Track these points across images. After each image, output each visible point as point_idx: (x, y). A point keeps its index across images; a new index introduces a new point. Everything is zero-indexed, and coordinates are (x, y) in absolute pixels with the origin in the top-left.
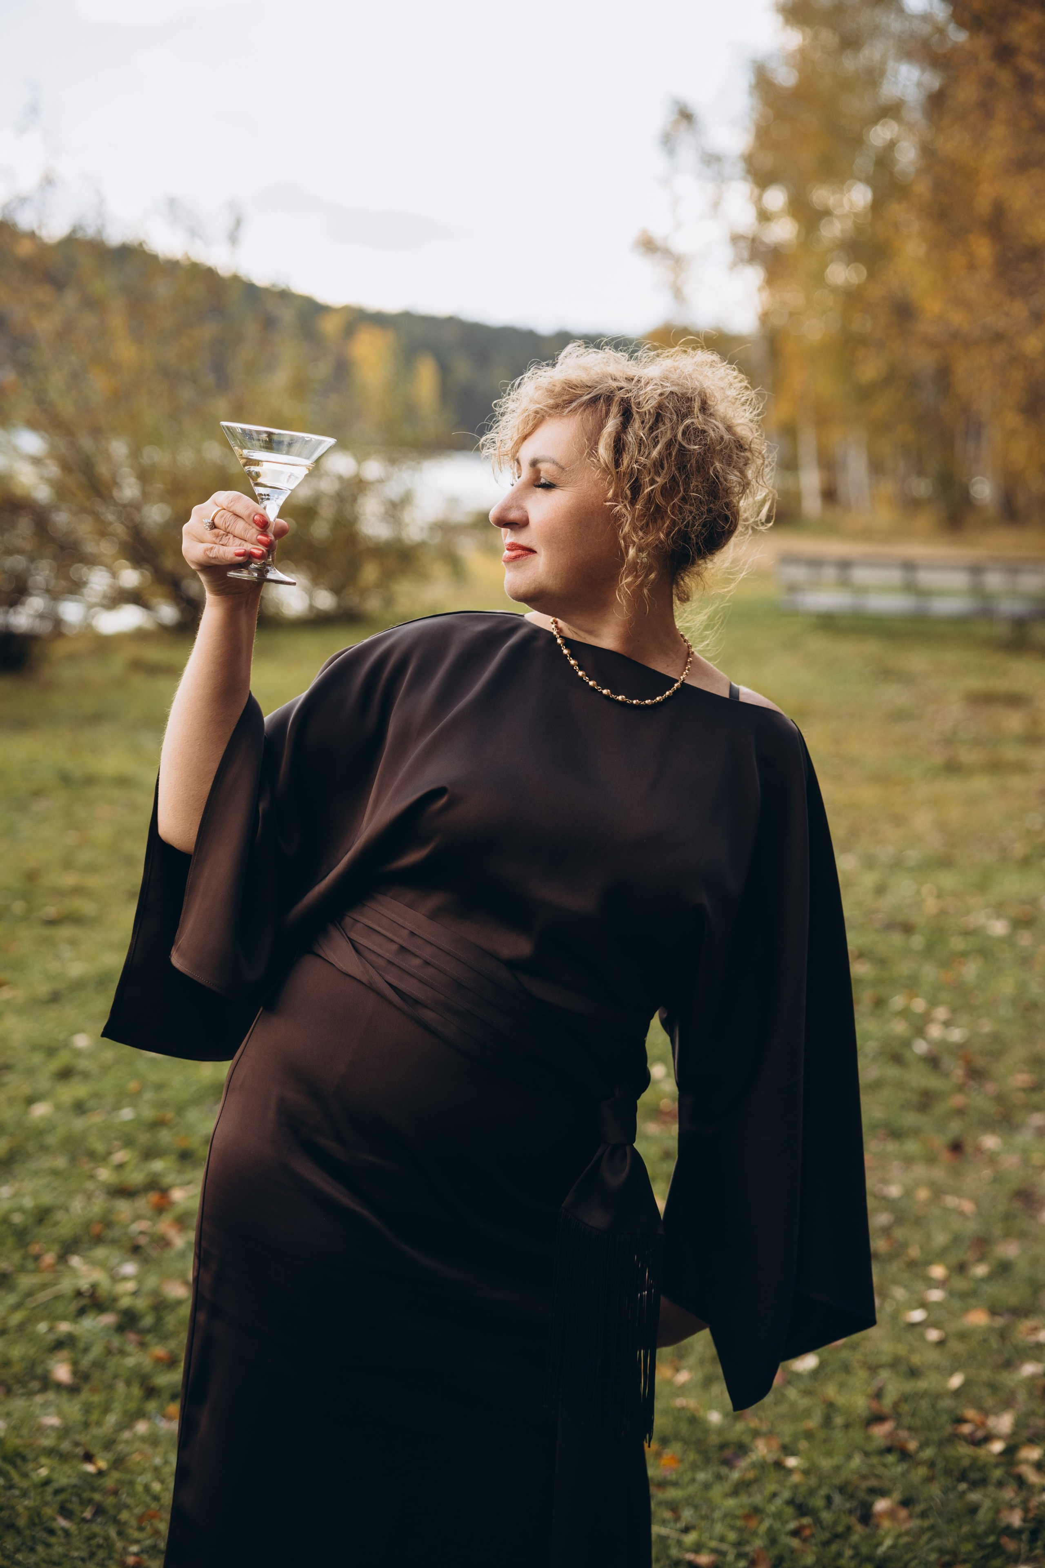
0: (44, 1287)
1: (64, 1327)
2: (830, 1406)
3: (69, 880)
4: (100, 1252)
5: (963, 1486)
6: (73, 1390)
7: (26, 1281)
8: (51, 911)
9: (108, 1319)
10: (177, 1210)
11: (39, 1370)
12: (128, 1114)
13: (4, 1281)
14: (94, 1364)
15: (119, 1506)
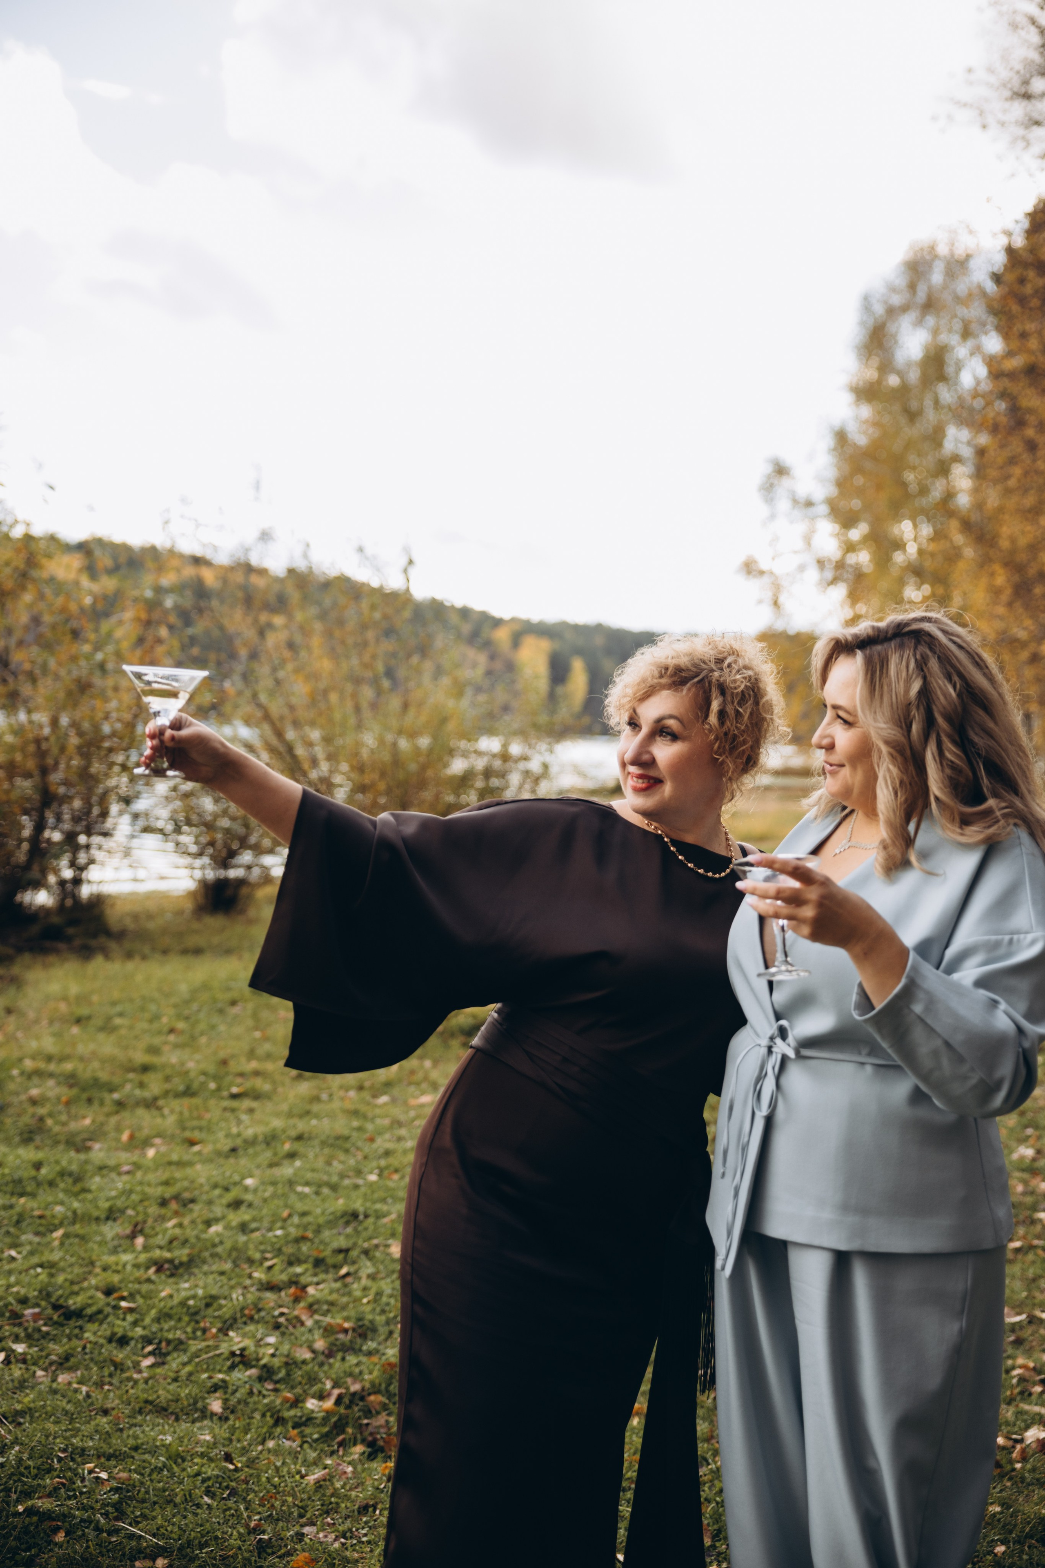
0: (208, 1350)
1: (220, 1376)
3: (254, 1065)
4: (251, 1328)
6: (223, 1419)
7: (195, 1346)
8: (235, 1090)
9: (253, 1372)
10: (310, 1300)
11: (200, 1405)
12: (279, 1232)
13: (179, 1345)
14: (239, 1402)
15: (248, 1491)
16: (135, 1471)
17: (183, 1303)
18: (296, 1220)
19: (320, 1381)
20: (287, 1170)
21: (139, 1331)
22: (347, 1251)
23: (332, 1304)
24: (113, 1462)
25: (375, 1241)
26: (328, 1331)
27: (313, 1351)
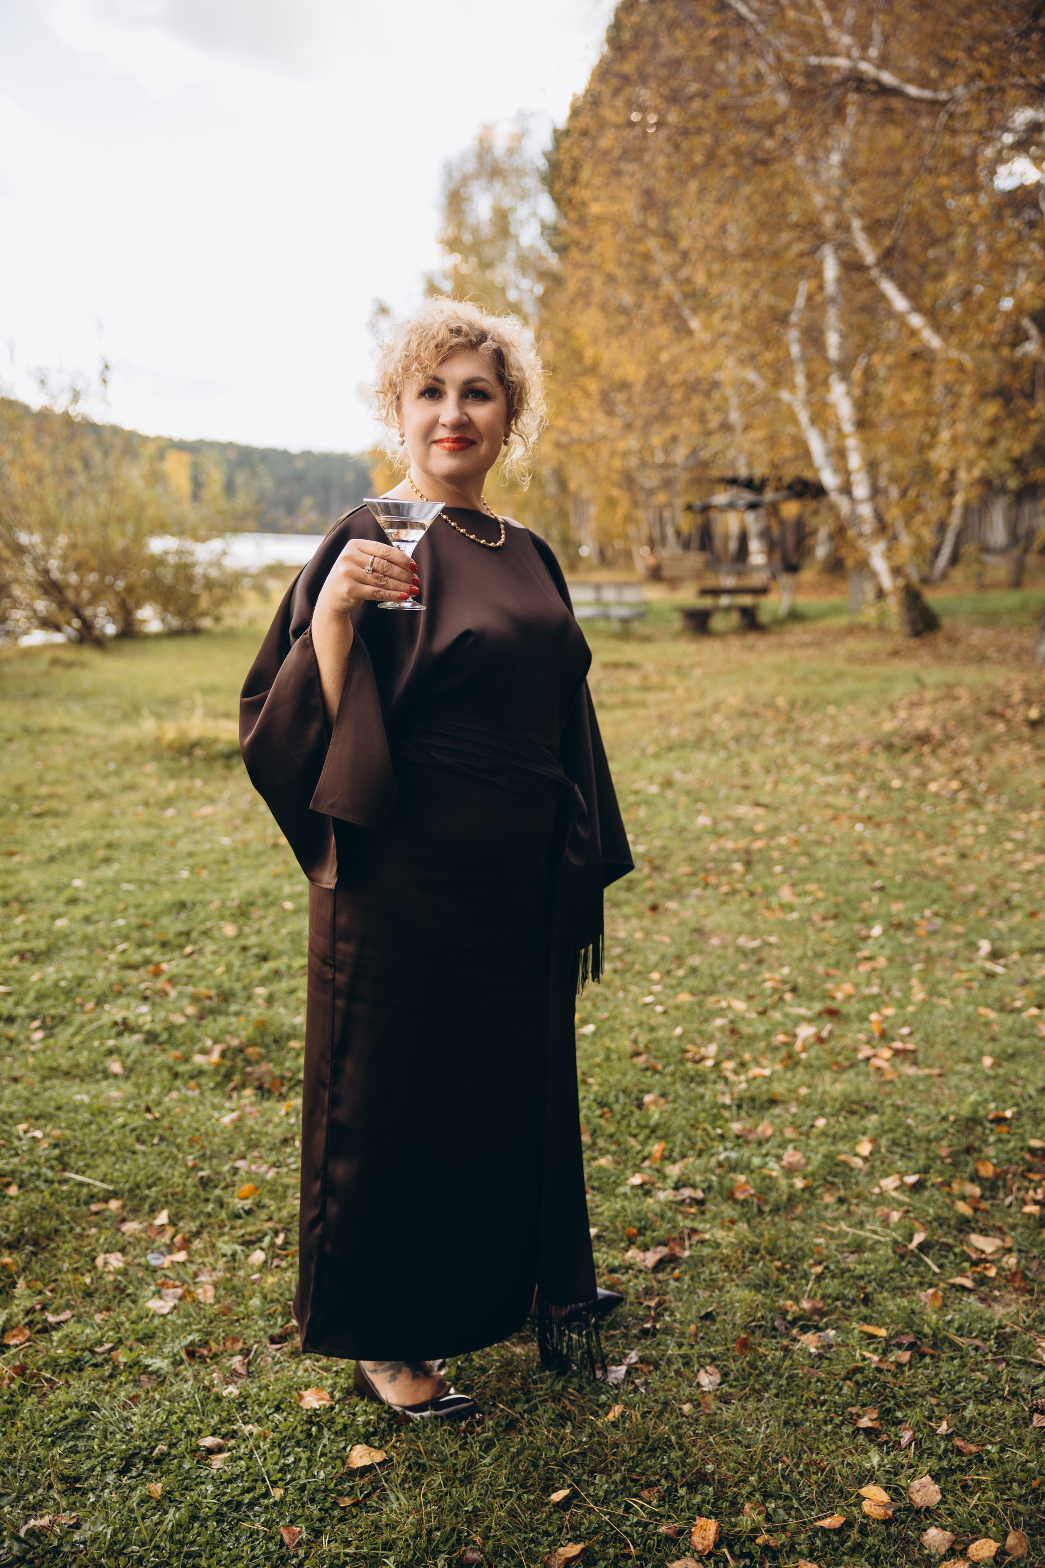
0: (90, 1021)
1: (111, 1043)
2: (608, 1049)
3: (44, 790)
4: (122, 1001)
5: (692, 1085)
6: (125, 1077)
7: (77, 1019)
8: (37, 809)
9: (138, 1037)
10: (168, 975)
11: (100, 1067)
12: (121, 922)
13: (62, 1020)
14: (135, 1062)
15: (176, 1136)
16: (67, 1127)
17: (56, 984)
18: (132, 911)
19: (200, 1040)
20: (108, 872)
21: (21, 1011)
22: (187, 934)
23: (190, 977)
24: (42, 1122)
25: (208, 924)
26: (195, 999)
27: (187, 1017)
